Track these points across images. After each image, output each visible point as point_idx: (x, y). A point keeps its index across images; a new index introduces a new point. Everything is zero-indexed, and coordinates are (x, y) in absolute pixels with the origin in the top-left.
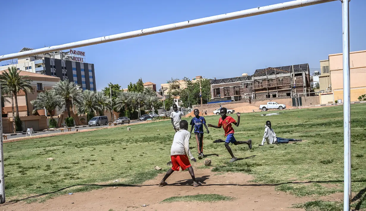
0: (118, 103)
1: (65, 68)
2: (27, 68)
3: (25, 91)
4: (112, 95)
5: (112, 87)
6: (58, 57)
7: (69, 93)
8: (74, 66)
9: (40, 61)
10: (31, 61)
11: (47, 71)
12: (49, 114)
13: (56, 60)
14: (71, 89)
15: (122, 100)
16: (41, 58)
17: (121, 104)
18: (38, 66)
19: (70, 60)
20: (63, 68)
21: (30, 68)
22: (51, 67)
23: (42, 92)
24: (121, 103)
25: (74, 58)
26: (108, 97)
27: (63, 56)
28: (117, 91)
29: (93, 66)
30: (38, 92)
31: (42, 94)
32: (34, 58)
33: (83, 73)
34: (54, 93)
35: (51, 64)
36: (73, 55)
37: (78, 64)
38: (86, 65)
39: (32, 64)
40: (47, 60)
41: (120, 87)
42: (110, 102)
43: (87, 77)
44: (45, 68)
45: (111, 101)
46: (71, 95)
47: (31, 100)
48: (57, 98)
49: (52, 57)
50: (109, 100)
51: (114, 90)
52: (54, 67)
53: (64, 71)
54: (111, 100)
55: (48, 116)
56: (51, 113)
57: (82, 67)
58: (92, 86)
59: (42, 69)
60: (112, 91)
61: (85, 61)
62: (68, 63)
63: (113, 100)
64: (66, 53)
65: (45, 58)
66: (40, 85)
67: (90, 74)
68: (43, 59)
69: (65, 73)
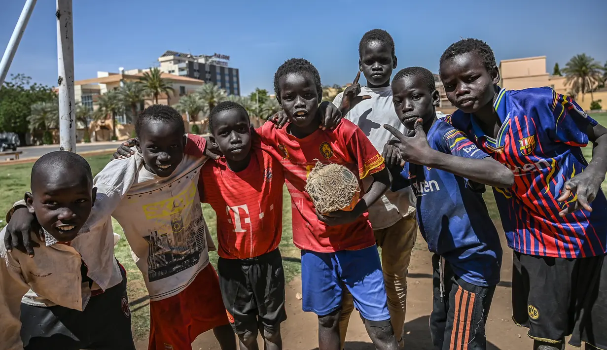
0: (264, 110)
1: (209, 73)
2: (170, 72)
3: (167, 93)
4: (259, 101)
5: (260, 92)
6: (202, 61)
7: (213, 97)
8: (218, 71)
9: (183, 65)
10: (175, 64)
11: (190, 75)
12: (191, 119)
13: (201, 65)
14: (216, 93)
15: (270, 107)
16: (184, 61)
18: (181, 69)
19: (215, 64)
20: (207, 72)
21: (173, 71)
22: (195, 71)
23: (184, 96)
24: (268, 110)
25: (219, 63)
26: (255, 103)
27: (207, 60)
28: (264, 97)
29: (237, 70)
30: (181, 95)
31: (184, 98)
32: (178, 62)
33: (227, 78)
34: (197, 98)
35: (195, 68)
36: (217, 59)
37: (222, 69)
38: (230, 70)
39: (176, 67)
40: (191, 64)
42: (256, 108)
43: (231, 82)
44: (189, 72)
45: (258, 107)
46: (215, 99)
47: (173, 104)
48: (200, 102)
49: (196, 61)
50: (255, 106)
51: (261, 95)
52: (198, 71)
53: (208, 76)
54: (257, 105)
55: (191, 121)
56: (194, 118)
57: (227, 72)
58: (236, 92)
59: (185, 72)
60: (259, 98)
61: (230, 66)
62: (212, 67)
63: (260, 107)
64: (210, 57)
65: (189, 62)
66: (183, 89)
67: (235, 79)
68: (187, 62)
69: (209, 77)
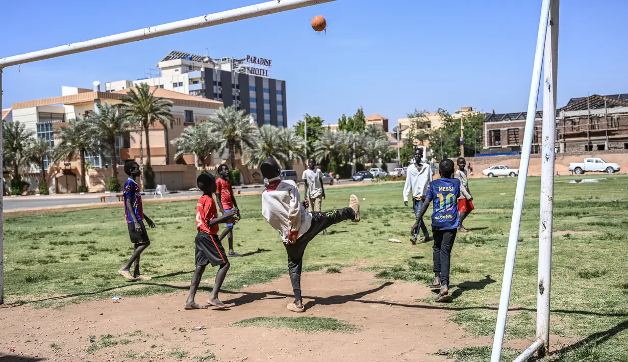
0: (317, 150)
1: (238, 87)
2: (175, 85)
3: (163, 123)
4: (309, 135)
5: (310, 121)
6: (227, 67)
7: (234, 129)
8: (252, 83)
9: (197, 74)
10: (183, 72)
11: (207, 92)
12: (200, 163)
13: (224, 74)
14: (239, 121)
15: (326, 145)
16: (199, 68)
17: (322, 151)
18: (193, 81)
19: (247, 72)
20: (233, 86)
21: (181, 84)
22: (215, 83)
23: (190, 127)
24: (324, 149)
25: (253, 71)
26: (301, 138)
27: (235, 66)
28: (317, 128)
29: (283, 83)
30: (186, 125)
31: (190, 129)
32: (188, 69)
33: (266, 96)
35: (214, 79)
36: (251, 65)
37: (259, 80)
38: (272, 82)
39: (184, 78)
40: (208, 73)
41: (323, 121)
42: (303, 147)
43: (273, 102)
44: (204, 86)
45: (306, 146)
46: (238, 132)
47: (174, 137)
48: (215, 136)
49: (216, 68)
50: (302, 142)
51: (312, 125)
52: (220, 84)
53: (235, 92)
54: (305, 142)
55: (199, 165)
56: (205, 160)
57: (266, 85)
58: (280, 118)
59: (199, 86)
60: (309, 129)
61: (271, 76)
62: (243, 78)
63: (309, 144)
64: (240, 61)
65: (206, 69)
66: (189, 114)
67: (279, 97)
68: (202, 69)
69: (237, 94)
